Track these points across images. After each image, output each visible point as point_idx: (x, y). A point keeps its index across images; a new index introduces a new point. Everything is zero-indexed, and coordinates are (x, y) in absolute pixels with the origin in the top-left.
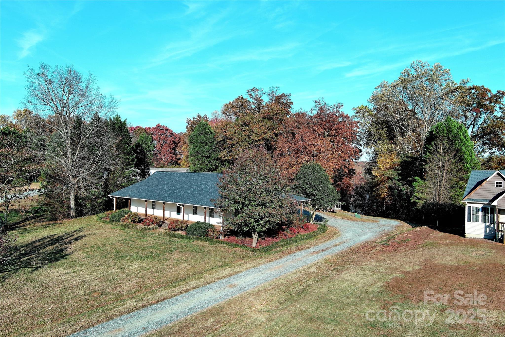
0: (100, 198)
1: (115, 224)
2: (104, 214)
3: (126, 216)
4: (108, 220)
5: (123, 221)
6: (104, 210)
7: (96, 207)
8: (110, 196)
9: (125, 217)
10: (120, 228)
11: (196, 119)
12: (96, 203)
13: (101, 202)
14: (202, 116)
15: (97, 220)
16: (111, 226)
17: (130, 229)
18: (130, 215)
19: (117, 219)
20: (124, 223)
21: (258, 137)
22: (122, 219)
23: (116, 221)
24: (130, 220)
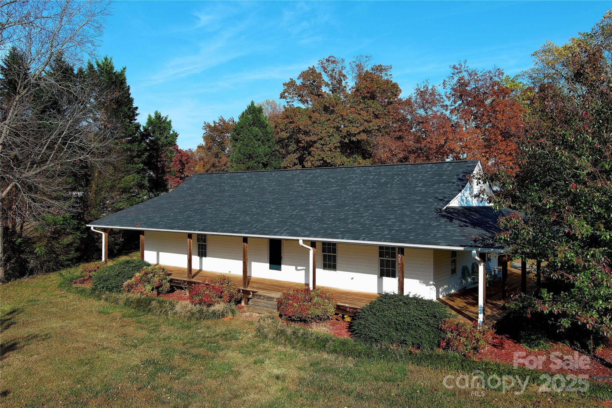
0: (68, 235)
1: (106, 299)
2: (78, 271)
3: (137, 274)
4: (88, 286)
5: (129, 291)
6: (78, 261)
7: (58, 255)
8: (92, 227)
9: (133, 279)
10: (125, 311)
11: (218, 124)
12: (58, 245)
13: (71, 244)
14: (227, 119)
15: (61, 286)
16: (96, 304)
17: (153, 314)
18: (146, 274)
19: (113, 285)
20: (135, 295)
21: (357, 127)
22: (125, 284)
23: (111, 290)
24: (149, 287)
